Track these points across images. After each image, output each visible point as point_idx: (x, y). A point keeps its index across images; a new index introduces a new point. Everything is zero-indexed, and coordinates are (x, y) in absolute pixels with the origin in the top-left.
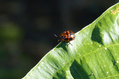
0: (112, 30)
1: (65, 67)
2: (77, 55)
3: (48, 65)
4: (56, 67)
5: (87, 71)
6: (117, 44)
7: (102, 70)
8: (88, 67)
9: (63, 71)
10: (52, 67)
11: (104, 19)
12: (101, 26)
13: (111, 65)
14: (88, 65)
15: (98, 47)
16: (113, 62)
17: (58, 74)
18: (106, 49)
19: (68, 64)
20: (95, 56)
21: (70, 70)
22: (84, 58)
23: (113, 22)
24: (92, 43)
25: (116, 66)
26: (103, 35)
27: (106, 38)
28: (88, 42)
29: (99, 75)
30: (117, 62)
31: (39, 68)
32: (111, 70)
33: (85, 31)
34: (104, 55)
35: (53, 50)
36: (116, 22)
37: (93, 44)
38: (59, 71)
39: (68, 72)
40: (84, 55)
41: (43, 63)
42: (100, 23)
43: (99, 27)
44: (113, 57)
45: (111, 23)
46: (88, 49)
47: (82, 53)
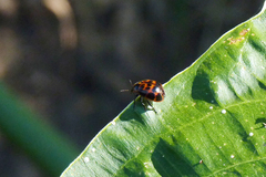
0: (233, 75)
1: (140, 155)
2: (164, 130)
3: (104, 154)
4: (122, 157)
5: (189, 158)
6: (247, 101)
7: (220, 153)
8: (191, 149)
9: (136, 164)
10: (114, 157)
11: (215, 56)
12: (210, 68)
13: (239, 141)
14: (189, 145)
15: (208, 110)
16: (241, 135)
17: (126, 171)
18: (224, 112)
19: (147, 149)
20: (204, 127)
21: (152, 160)
22: (179, 133)
23: (235, 59)
24: (193, 104)
25: (250, 142)
26: (216, 85)
27: (222, 92)
28: (184, 103)
29: (214, 162)
30: (251, 134)
31: (87, 159)
32: (239, 151)
33: (177, 81)
34: (222, 124)
35: (113, 122)
36: (240, 59)
37: (197, 106)
38: (129, 164)
39: (148, 164)
40: (180, 128)
41: (94, 150)
42: (207, 64)
43: (207, 71)
44: (240, 126)
45: (232, 61)
46: (187, 115)
47: (173, 124)
